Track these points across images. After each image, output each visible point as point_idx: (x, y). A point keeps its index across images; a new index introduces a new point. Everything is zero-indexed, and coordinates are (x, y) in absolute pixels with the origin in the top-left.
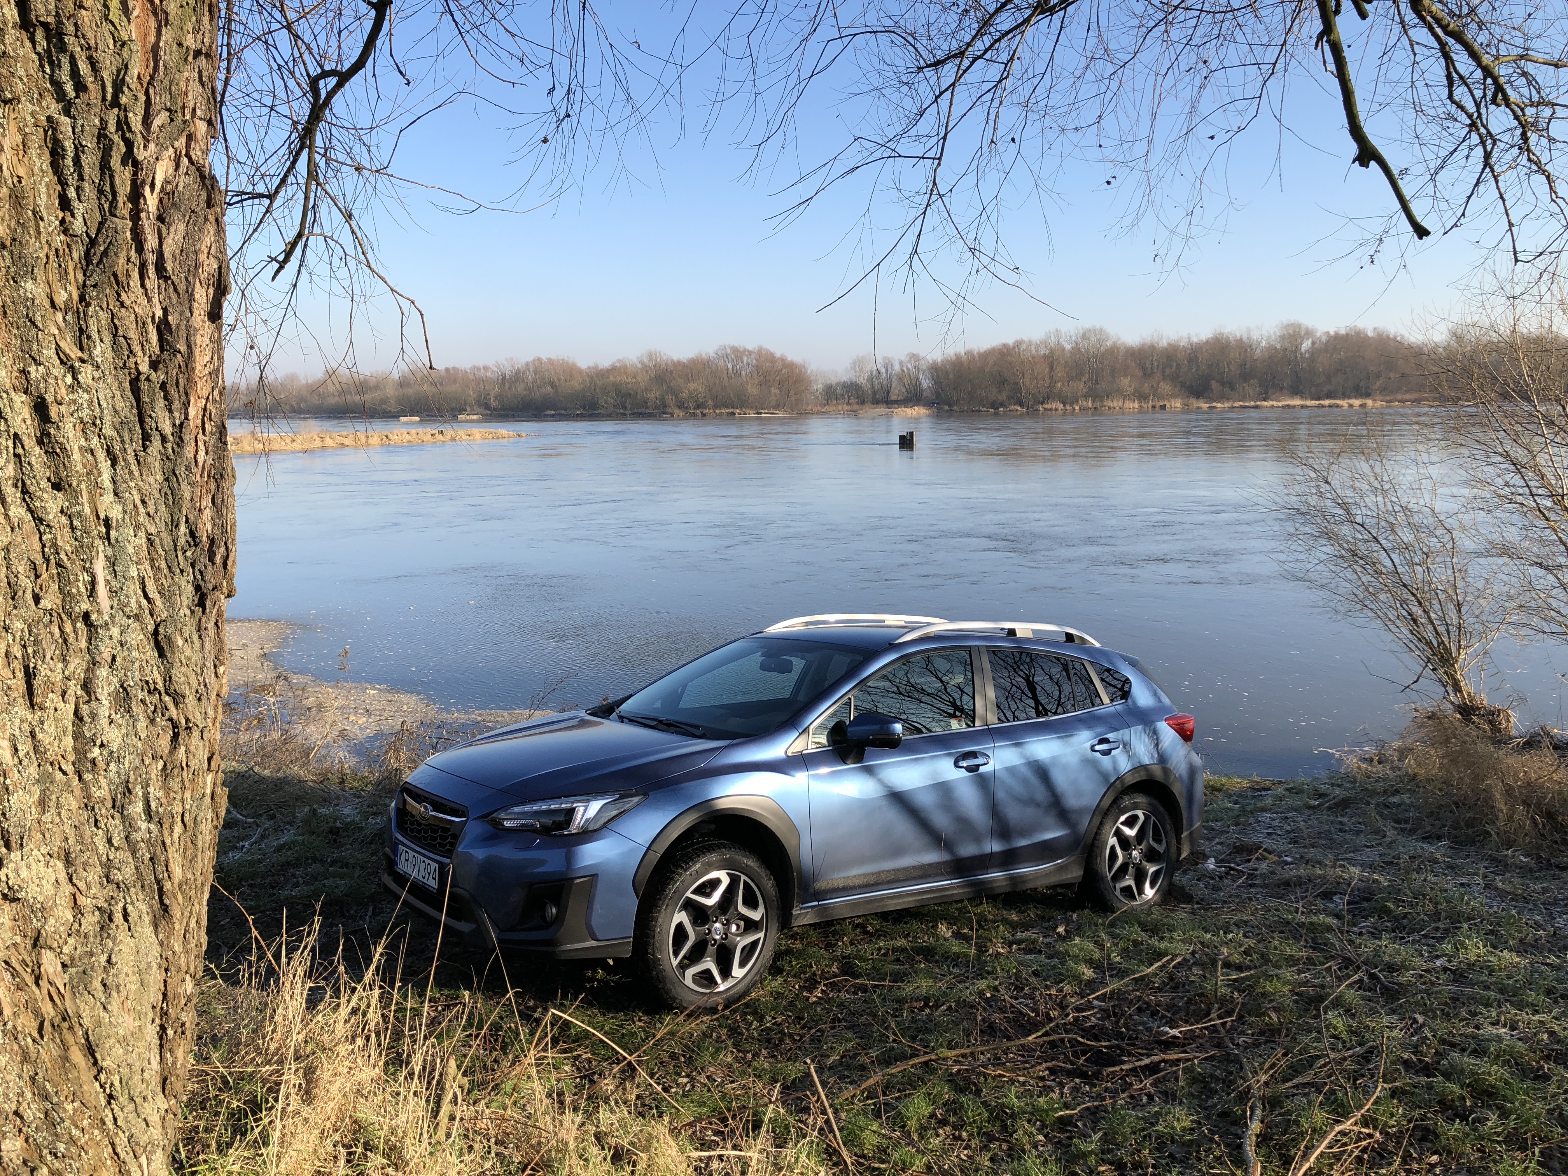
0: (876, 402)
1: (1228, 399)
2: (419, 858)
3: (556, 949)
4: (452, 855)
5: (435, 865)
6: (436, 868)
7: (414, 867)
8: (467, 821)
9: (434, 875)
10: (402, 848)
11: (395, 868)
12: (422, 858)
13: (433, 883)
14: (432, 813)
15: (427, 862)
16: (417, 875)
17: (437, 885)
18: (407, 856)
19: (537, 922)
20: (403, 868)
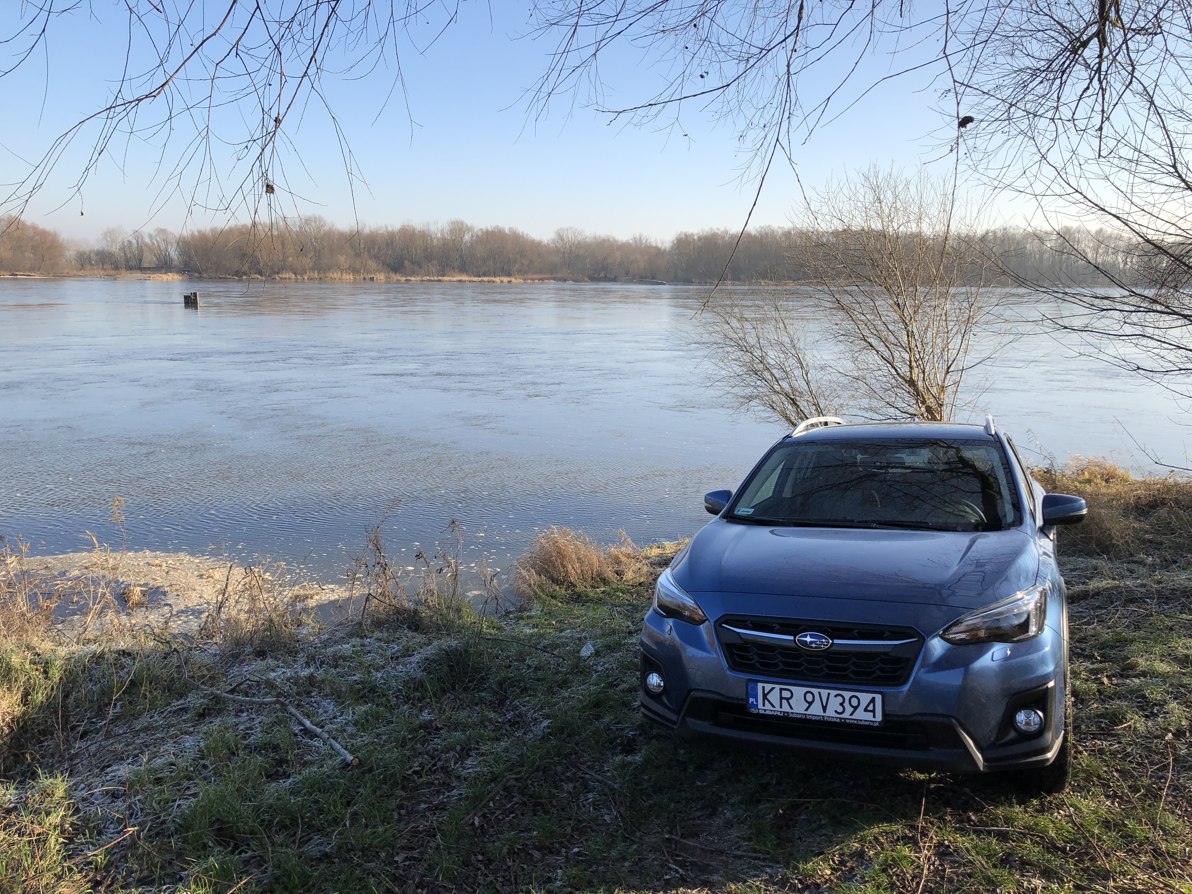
0: (130, 268)
1: (418, 275)
2: (824, 692)
3: (1049, 755)
4: (905, 682)
5: (870, 696)
6: (873, 699)
7: (810, 704)
8: (922, 641)
9: (871, 708)
10: (768, 687)
11: (753, 711)
12: (834, 693)
13: (869, 716)
14: (836, 641)
15: (847, 695)
16: (820, 712)
17: (879, 717)
18: (786, 694)
19: (1012, 734)
20: (778, 708)
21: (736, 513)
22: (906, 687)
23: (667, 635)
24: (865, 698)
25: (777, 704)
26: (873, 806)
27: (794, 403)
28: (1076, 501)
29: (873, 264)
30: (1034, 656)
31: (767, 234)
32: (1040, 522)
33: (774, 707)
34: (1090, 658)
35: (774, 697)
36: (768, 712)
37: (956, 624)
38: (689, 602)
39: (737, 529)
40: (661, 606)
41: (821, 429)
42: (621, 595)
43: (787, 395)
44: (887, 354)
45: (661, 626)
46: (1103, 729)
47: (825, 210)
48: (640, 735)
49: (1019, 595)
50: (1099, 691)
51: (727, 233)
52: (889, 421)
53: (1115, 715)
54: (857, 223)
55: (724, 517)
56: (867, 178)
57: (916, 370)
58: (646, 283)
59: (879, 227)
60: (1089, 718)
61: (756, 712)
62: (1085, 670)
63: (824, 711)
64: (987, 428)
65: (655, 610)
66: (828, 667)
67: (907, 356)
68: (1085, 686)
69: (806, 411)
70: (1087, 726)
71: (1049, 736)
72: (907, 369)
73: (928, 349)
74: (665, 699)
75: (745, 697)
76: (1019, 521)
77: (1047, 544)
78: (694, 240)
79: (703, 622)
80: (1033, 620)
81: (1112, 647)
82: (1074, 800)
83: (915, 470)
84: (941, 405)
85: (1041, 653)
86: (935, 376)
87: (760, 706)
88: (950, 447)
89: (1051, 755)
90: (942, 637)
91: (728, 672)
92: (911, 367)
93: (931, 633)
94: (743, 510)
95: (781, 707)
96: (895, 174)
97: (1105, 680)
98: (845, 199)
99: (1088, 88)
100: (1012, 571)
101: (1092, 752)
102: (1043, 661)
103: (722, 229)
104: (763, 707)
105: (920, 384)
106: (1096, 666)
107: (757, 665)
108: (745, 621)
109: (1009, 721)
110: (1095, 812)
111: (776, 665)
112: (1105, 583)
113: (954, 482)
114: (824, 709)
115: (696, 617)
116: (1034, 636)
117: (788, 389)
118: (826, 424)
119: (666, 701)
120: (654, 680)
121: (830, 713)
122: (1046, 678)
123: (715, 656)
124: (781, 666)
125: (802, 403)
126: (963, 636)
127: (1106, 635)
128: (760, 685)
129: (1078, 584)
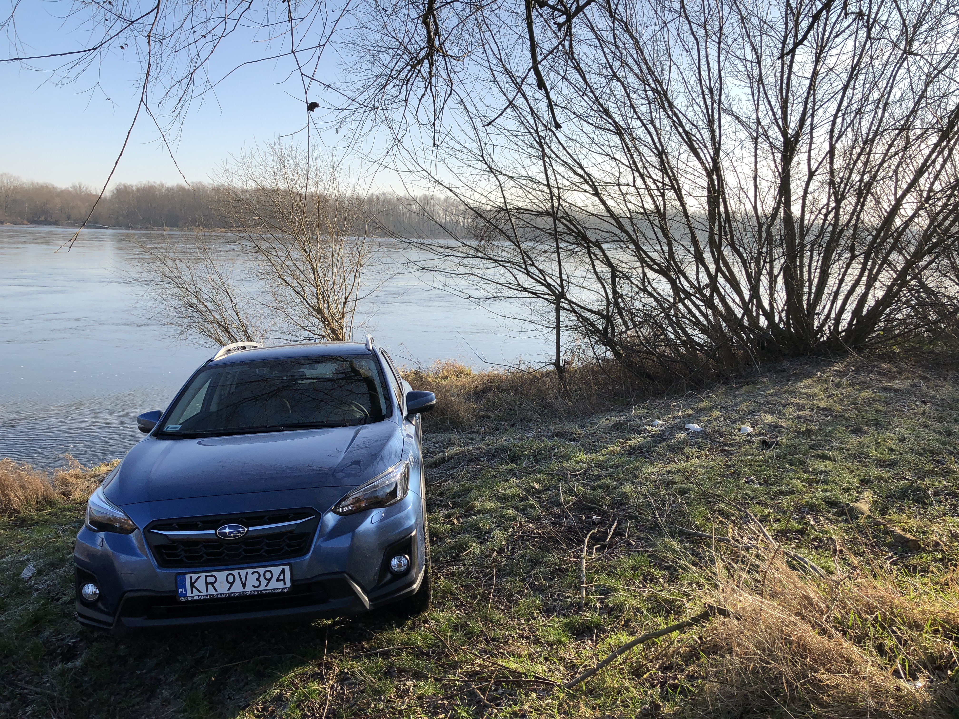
2: (243, 572)
3: (415, 586)
4: (308, 551)
5: (280, 568)
6: (283, 570)
7: (232, 584)
8: (319, 517)
9: (281, 578)
10: (194, 576)
11: (183, 599)
12: (250, 571)
13: (280, 585)
14: (250, 529)
15: (262, 570)
16: (241, 590)
17: (288, 584)
18: (211, 580)
19: (389, 576)
20: (204, 593)
21: (165, 430)
22: (308, 556)
23: (99, 548)
24: (276, 570)
25: (203, 589)
26: (289, 656)
27: (227, 330)
28: (429, 394)
29: (283, 218)
30: (402, 514)
31: (198, 188)
32: (405, 413)
33: (200, 592)
34: (446, 506)
35: (201, 584)
36: (196, 598)
37: (345, 499)
38: (120, 515)
39: (166, 444)
40: (93, 522)
41: (241, 352)
42: (68, 513)
43: (219, 324)
44: (299, 289)
45: (93, 540)
46: (454, 557)
47: (241, 172)
48: (81, 640)
49: (390, 469)
50: (451, 530)
51: (163, 186)
52: (303, 342)
53: (461, 546)
54: (268, 184)
55: (154, 435)
56: (273, 149)
57: (322, 301)
58: (88, 227)
59: (286, 186)
60: (444, 551)
61: (186, 599)
62: (443, 516)
63: (244, 588)
64: (367, 345)
65: (87, 527)
66: (245, 550)
67: (314, 290)
68: (442, 528)
69: (236, 336)
70: (444, 557)
71: (414, 572)
72: (315, 300)
73: (330, 284)
74: (100, 605)
75: (174, 588)
76: (390, 414)
77: (410, 429)
78: (133, 191)
79: (132, 531)
80: (399, 488)
81: (460, 496)
82: (434, 615)
83: (320, 380)
84: (342, 328)
85: (406, 511)
86: (337, 307)
87: (189, 594)
88: (345, 361)
89: (416, 586)
90: (334, 512)
91: (159, 570)
92: (318, 299)
93: (326, 510)
94: (172, 427)
95: (207, 591)
96: (294, 147)
97: (455, 521)
98: (257, 165)
99: (424, 95)
100: (386, 451)
101: (447, 577)
102: (408, 517)
103: (158, 182)
104: (191, 594)
105: (326, 311)
106: (449, 512)
107: (185, 559)
108: (172, 524)
109: (386, 565)
110: (448, 621)
111: (202, 557)
112: (455, 450)
113: (349, 387)
114: (244, 586)
115: (128, 527)
116: (401, 500)
117: (220, 319)
118: (244, 348)
119: (103, 608)
120: (90, 589)
121: (249, 588)
122: (410, 529)
123: (145, 558)
124: (206, 557)
125: (233, 330)
126: (350, 508)
127: (456, 487)
128: (188, 577)
129: (439, 453)
